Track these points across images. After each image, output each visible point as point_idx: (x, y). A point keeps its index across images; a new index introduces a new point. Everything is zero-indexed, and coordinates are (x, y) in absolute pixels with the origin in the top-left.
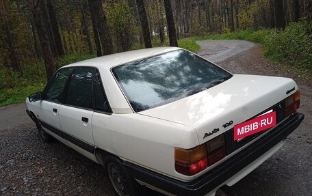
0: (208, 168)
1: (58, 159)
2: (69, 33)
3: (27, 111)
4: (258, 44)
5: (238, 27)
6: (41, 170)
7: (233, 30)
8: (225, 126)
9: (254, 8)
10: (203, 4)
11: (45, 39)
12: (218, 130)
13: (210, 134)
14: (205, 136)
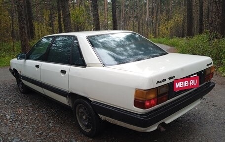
0: (156, 107)
1: (33, 104)
2: (39, 24)
3: (10, 70)
4: (173, 48)
5: (159, 35)
6: (20, 111)
7: (155, 37)
8: (170, 78)
9: (171, 23)
10: (136, 17)
11: (24, 24)
12: (165, 80)
13: (160, 82)
14: (157, 83)
